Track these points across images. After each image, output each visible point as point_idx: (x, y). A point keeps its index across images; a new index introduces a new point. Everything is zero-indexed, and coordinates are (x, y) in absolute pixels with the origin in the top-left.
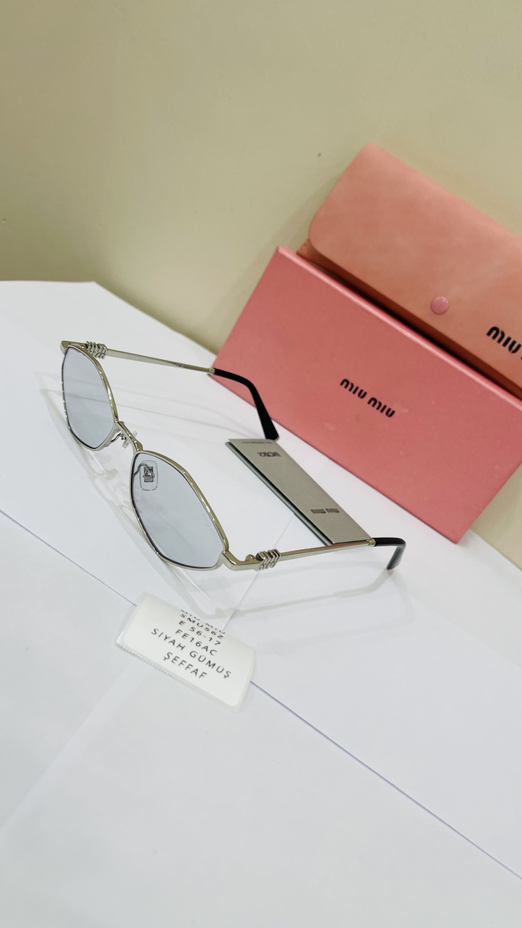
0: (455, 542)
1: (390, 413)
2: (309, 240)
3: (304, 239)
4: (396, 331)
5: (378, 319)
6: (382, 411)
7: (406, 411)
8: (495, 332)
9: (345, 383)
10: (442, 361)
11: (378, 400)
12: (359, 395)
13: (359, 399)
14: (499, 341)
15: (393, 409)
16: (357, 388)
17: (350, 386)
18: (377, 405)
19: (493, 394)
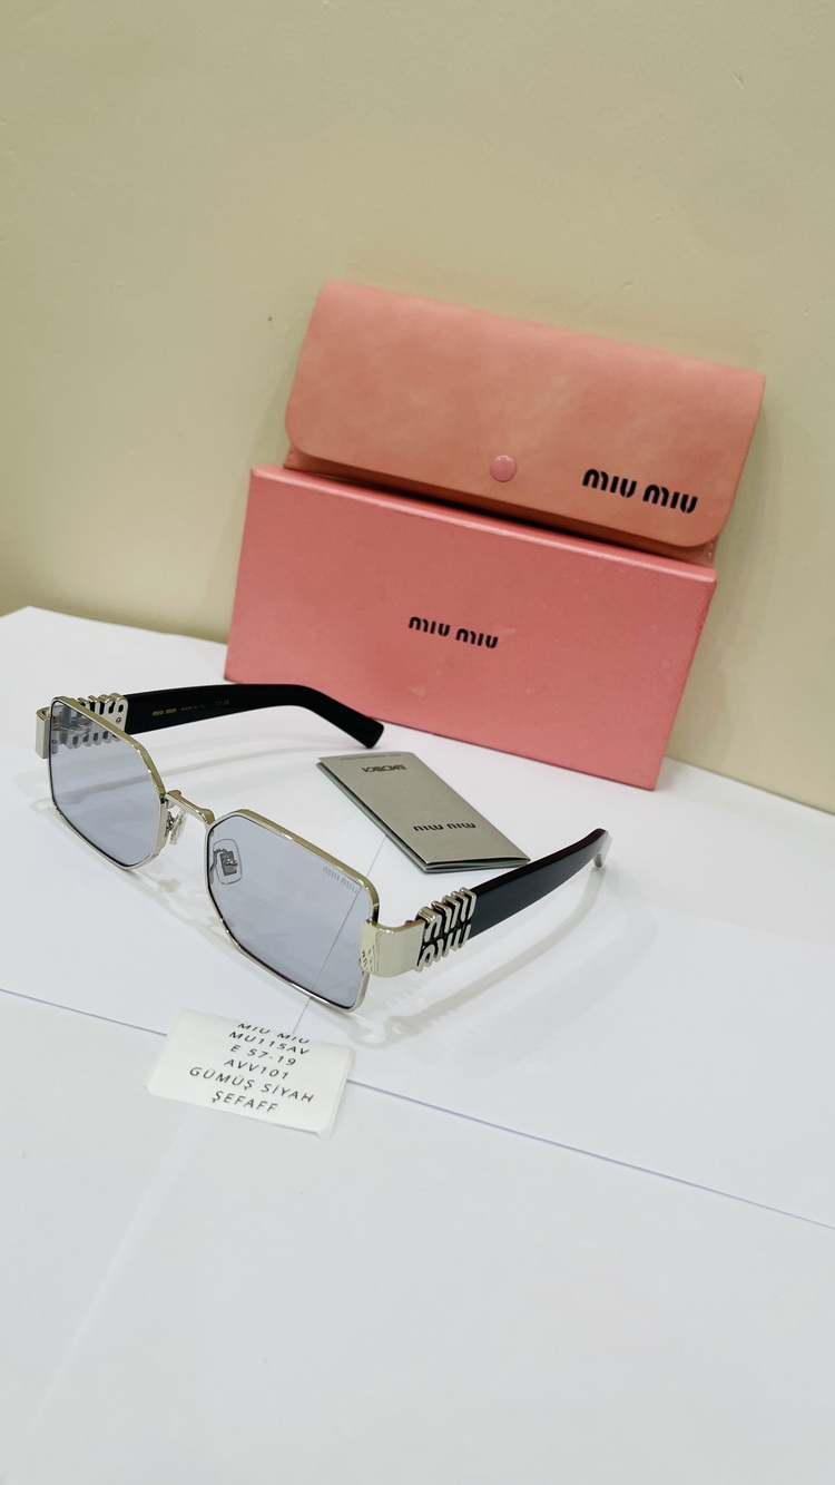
0: (651, 789)
1: (492, 643)
2: (293, 445)
3: (287, 446)
4: (456, 526)
5: (424, 518)
6: (480, 643)
7: (512, 631)
8: (593, 477)
9: (415, 623)
10: (533, 544)
11: (469, 630)
12: (440, 632)
13: (442, 637)
14: (604, 488)
15: (493, 635)
16: (434, 624)
17: (423, 625)
18: (470, 637)
19: (621, 564)
